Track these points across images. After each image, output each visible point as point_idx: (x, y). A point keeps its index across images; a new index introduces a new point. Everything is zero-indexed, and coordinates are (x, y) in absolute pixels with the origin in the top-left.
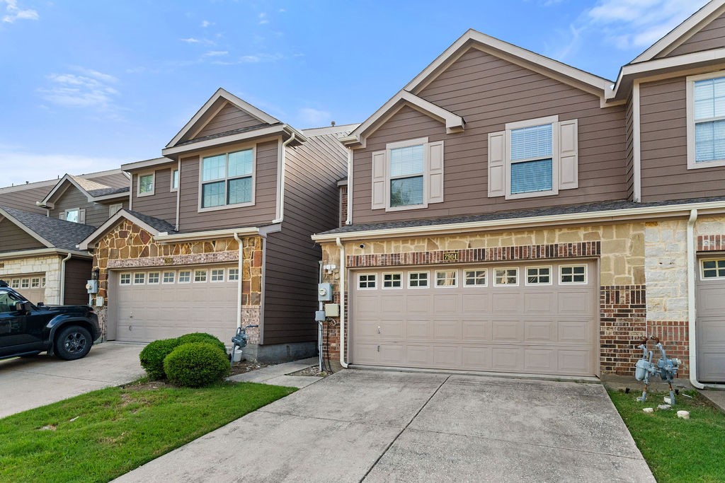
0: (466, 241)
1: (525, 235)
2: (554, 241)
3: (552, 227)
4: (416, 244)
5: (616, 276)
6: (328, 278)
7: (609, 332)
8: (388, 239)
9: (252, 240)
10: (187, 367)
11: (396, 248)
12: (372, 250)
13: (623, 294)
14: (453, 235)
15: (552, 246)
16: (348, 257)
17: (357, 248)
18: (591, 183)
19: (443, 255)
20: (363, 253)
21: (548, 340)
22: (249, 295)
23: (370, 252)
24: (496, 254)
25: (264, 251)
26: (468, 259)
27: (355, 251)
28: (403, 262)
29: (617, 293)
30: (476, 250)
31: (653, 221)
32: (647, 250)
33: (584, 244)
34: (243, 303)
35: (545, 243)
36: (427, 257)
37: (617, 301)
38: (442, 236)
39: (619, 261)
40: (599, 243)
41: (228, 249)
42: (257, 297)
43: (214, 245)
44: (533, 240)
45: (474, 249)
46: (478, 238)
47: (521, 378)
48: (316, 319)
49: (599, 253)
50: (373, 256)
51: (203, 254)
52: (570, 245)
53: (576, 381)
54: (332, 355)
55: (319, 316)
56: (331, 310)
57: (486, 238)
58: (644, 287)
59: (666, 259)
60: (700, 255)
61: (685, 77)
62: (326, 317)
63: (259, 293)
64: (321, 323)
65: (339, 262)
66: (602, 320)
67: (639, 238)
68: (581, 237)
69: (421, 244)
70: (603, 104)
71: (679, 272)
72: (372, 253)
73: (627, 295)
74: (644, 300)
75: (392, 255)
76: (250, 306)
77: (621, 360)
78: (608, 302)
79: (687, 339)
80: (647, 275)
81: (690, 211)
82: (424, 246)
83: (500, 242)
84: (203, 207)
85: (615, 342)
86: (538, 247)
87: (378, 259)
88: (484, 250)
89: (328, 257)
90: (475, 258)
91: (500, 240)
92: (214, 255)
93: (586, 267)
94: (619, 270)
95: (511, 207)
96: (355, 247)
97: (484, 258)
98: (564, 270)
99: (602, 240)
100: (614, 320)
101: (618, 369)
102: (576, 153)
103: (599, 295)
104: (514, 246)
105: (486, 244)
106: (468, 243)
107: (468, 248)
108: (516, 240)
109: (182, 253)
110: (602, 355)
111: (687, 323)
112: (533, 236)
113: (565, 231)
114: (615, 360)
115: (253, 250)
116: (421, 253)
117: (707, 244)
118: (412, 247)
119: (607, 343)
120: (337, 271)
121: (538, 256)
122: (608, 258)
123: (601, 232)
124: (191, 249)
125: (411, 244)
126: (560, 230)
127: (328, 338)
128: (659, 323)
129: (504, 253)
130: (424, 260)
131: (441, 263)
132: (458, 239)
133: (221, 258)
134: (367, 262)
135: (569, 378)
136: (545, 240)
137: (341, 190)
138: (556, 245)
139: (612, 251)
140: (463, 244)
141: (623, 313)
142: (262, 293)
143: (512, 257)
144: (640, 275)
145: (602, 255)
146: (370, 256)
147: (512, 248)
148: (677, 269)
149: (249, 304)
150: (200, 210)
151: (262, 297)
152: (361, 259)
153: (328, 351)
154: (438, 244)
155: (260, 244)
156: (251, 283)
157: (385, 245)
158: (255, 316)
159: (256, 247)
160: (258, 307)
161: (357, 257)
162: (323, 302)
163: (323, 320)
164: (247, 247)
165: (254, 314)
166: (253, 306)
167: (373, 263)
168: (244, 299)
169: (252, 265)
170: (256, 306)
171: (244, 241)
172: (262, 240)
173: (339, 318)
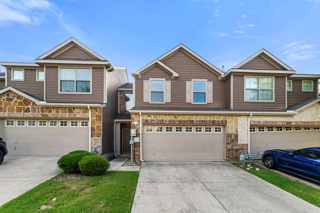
0: (188, 117)
1: (206, 117)
2: (214, 119)
3: (214, 115)
4: (170, 117)
5: (231, 131)
6: (134, 127)
7: (229, 147)
8: (159, 114)
9: (96, 109)
10: (96, 166)
11: (162, 117)
12: (153, 118)
13: (232, 136)
14: (183, 115)
16: (143, 120)
17: (146, 116)
18: (216, 102)
19: (180, 121)
20: (149, 118)
21: (211, 149)
22: (95, 133)
24: (197, 122)
25: (102, 114)
26: (188, 123)
27: (145, 117)
28: (165, 123)
29: (231, 135)
31: (240, 115)
32: (239, 124)
33: (223, 121)
34: (92, 136)
35: (212, 120)
37: (231, 138)
38: (179, 115)
39: (231, 126)
40: (226, 121)
41: (82, 112)
42: (99, 134)
43: (74, 110)
44: (208, 118)
45: (190, 120)
46: (191, 116)
47: (205, 162)
48: (130, 143)
49: (226, 124)
51: (67, 114)
52: (219, 121)
53: (220, 162)
54: (136, 157)
55: (131, 142)
56: (137, 140)
57: (194, 117)
58: (238, 134)
59: (243, 126)
60: (251, 125)
61: (244, 75)
62: (134, 143)
64: (132, 145)
65: (139, 121)
66: (227, 143)
67: (237, 120)
68: (221, 118)
69: (172, 117)
70: (220, 79)
71: (246, 130)
73: (234, 136)
74: (238, 138)
75: (161, 120)
76: (96, 138)
77: (232, 155)
78: (229, 138)
79: (248, 149)
80: (239, 131)
81: (250, 114)
82: (173, 118)
83: (199, 118)
84: (61, 91)
85: (231, 150)
86: (210, 121)
87: (155, 121)
88: (193, 120)
89: (134, 119)
90: (191, 123)
92: (74, 115)
93: (222, 127)
94: (232, 129)
95: (193, 106)
96: (145, 116)
97: (193, 123)
98: (216, 128)
99: (227, 120)
100: (230, 143)
101: (231, 157)
102: (212, 92)
103: (226, 136)
104: (203, 120)
105: (194, 118)
106: (188, 118)
107: (188, 120)
108: (203, 118)
109: (54, 112)
110: (227, 154)
111: (248, 144)
112: (208, 117)
113: (217, 116)
114: (230, 155)
115: (97, 114)
116: (172, 120)
117: (252, 123)
118: (168, 118)
119: (228, 150)
120: (138, 125)
121: (210, 123)
122: (229, 125)
123: (227, 117)
124: (60, 111)
125: (168, 117)
126: (216, 116)
127: (134, 150)
128: (241, 144)
129: (200, 122)
130: (173, 123)
131: (179, 124)
132: (185, 116)
133: (78, 116)
134: (151, 122)
135: (218, 161)
136: (212, 118)
137: (119, 92)
138: (215, 121)
139: (230, 123)
140: (186, 118)
141: (232, 141)
142: (101, 132)
143: (202, 123)
144: (237, 131)
145: (227, 124)
146: (152, 120)
148: (245, 129)
149: (95, 137)
150: (59, 92)
151: (101, 134)
153: (134, 156)
154: (178, 117)
155: (100, 112)
156: (96, 128)
157: (158, 116)
158: (99, 142)
159: (98, 113)
160: (100, 138)
161: (147, 120)
162: (133, 137)
163: (133, 143)
164: (93, 112)
165: (98, 141)
166: (97, 138)
167: (153, 122)
168: (92, 135)
169: (96, 120)
170: (99, 138)
171: (92, 110)
172: (101, 110)
173: (139, 143)
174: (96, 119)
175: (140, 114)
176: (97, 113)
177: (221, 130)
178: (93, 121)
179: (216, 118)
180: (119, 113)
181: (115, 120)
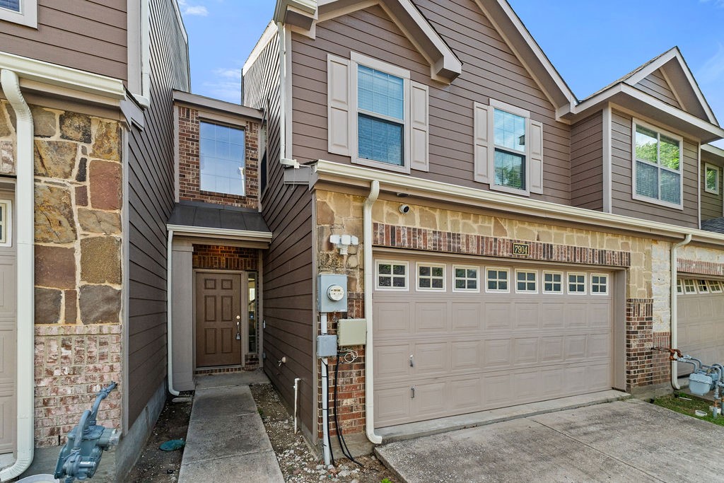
0: (535, 230)
2: (602, 247)
4: (480, 222)
5: (638, 289)
6: (335, 263)
7: (634, 345)
11: (455, 223)
12: (417, 220)
15: (602, 251)
16: (378, 225)
17: (390, 210)
19: (513, 246)
20: (401, 222)
22: (71, 295)
23: (414, 223)
24: (561, 253)
26: (538, 255)
27: (390, 216)
28: (464, 249)
29: (639, 306)
30: (544, 245)
31: (656, 239)
32: (653, 266)
33: (621, 253)
34: (40, 317)
35: (598, 247)
36: (495, 246)
37: (639, 314)
38: (512, 218)
39: (639, 274)
40: (630, 254)
42: (109, 300)
44: (589, 242)
45: (543, 243)
46: (546, 228)
49: (630, 265)
50: (420, 230)
52: (613, 252)
54: (345, 424)
55: (326, 346)
56: (350, 332)
57: (553, 230)
58: (652, 301)
59: (661, 276)
62: (338, 348)
63: (117, 287)
64: (326, 361)
65: (360, 232)
66: (628, 332)
67: (649, 254)
68: (619, 245)
69: (486, 224)
70: (558, 118)
71: (667, 288)
72: (418, 226)
73: (644, 308)
74: (652, 315)
75: (449, 234)
76: (79, 327)
77: (641, 372)
78: (634, 315)
80: (653, 290)
81: (686, 235)
82: (490, 228)
83: (566, 239)
85: (638, 354)
86: (593, 250)
87: (428, 237)
88: (551, 246)
89: (333, 219)
90: (544, 257)
91: (565, 236)
93: (607, 276)
94: (640, 283)
96: (387, 209)
97: (551, 257)
98: (594, 279)
99: (631, 251)
100: (637, 333)
101: (640, 380)
103: (625, 307)
104: (576, 245)
105: (553, 238)
106: (536, 233)
107: (536, 241)
108: (578, 239)
110: (631, 368)
111: (671, 333)
112: (590, 238)
113: (610, 237)
114: (638, 371)
115: (87, 153)
116: (487, 238)
118: (475, 226)
120: (358, 250)
121: (594, 261)
122: (634, 271)
123: (630, 242)
125: (476, 222)
126: (607, 234)
127: (336, 389)
128: (658, 334)
129: (568, 254)
130: (491, 250)
131: (510, 257)
134: (409, 240)
136: (598, 243)
137: (176, 109)
138: (605, 251)
139: (636, 265)
140: (532, 234)
141: (642, 325)
142: (123, 288)
144: (650, 290)
145: (631, 268)
146: (414, 229)
147: (575, 248)
148: (666, 285)
149: (71, 319)
151: (125, 298)
152: (399, 234)
154: (507, 227)
155: (113, 143)
156: (78, 257)
157: (437, 214)
158: (103, 357)
159: (99, 146)
160: (115, 329)
161: (393, 228)
162: (330, 315)
163: (334, 353)
164: (56, 138)
165: (96, 351)
166: (94, 328)
167: (420, 243)
168: (47, 306)
169: (82, 200)
170: (106, 327)
171: (43, 119)
172: (119, 131)
173: (362, 349)
174: (81, 193)
175: (376, 188)
176: (89, 148)
177: (607, 285)
178: (53, 202)
179: (607, 240)
180: (177, 200)
181: (172, 228)
